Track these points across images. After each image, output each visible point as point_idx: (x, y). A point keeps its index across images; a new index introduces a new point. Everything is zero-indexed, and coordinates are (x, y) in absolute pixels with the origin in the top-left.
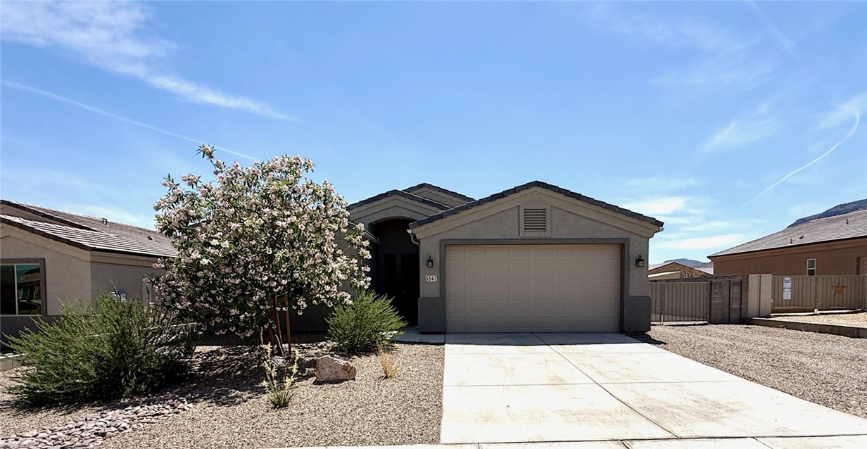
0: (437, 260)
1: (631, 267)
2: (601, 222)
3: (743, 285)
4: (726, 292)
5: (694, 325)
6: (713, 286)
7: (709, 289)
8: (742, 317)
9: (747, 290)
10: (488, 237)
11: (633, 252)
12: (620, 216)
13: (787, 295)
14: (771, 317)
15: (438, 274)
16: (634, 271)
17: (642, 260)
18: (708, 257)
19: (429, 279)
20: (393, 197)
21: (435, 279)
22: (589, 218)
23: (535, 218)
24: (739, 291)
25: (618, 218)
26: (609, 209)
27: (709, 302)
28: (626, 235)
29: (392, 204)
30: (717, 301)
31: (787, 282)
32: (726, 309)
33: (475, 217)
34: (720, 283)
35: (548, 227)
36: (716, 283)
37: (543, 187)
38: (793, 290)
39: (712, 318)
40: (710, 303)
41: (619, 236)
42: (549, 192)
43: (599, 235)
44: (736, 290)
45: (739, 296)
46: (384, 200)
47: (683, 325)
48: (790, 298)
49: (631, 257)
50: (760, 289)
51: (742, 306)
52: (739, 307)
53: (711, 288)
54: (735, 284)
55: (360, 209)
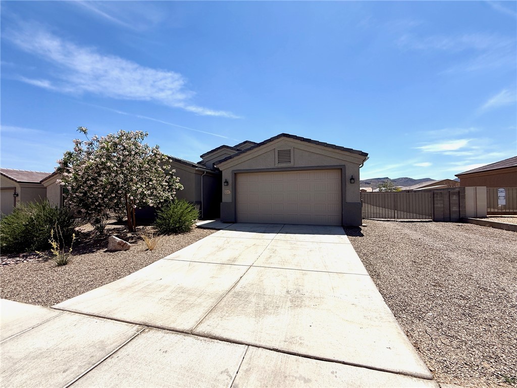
0: (230, 182)
1: (347, 184)
2: (326, 156)
3: (461, 194)
4: (447, 199)
5: (421, 222)
6: (435, 195)
7: (432, 197)
8: (461, 217)
9: (464, 197)
10: (258, 168)
11: (349, 174)
12: (337, 151)
13: (502, 202)
14: (487, 218)
15: (231, 189)
16: (349, 186)
17: (354, 179)
18: (455, 176)
19: (227, 192)
20: (223, 149)
21: (229, 192)
22: (318, 154)
23: (284, 155)
24: (457, 198)
25: (335, 152)
26: (329, 147)
27: (432, 206)
28: (343, 163)
29: (223, 153)
30: (439, 205)
31: (501, 192)
32: (447, 212)
33: (250, 157)
34: (441, 193)
35: (292, 160)
36: (437, 194)
37: (287, 137)
38: (507, 198)
39: (436, 217)
40: (434, 207)
41: (338, 164)
42: (291, 140)
43: (325, 164)
44: (455, 198)
45: (458, 202)
46: (219, 151)
47: (413, 222)
48: (504, 204)
49: (347, 177)
50: (476, 197)
51: (461, 210)
52: (458, 210)
53: (434, 196)
54: (454, 194)
55: (208, 156)
